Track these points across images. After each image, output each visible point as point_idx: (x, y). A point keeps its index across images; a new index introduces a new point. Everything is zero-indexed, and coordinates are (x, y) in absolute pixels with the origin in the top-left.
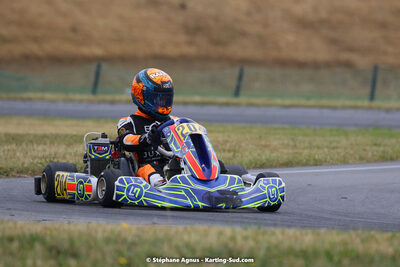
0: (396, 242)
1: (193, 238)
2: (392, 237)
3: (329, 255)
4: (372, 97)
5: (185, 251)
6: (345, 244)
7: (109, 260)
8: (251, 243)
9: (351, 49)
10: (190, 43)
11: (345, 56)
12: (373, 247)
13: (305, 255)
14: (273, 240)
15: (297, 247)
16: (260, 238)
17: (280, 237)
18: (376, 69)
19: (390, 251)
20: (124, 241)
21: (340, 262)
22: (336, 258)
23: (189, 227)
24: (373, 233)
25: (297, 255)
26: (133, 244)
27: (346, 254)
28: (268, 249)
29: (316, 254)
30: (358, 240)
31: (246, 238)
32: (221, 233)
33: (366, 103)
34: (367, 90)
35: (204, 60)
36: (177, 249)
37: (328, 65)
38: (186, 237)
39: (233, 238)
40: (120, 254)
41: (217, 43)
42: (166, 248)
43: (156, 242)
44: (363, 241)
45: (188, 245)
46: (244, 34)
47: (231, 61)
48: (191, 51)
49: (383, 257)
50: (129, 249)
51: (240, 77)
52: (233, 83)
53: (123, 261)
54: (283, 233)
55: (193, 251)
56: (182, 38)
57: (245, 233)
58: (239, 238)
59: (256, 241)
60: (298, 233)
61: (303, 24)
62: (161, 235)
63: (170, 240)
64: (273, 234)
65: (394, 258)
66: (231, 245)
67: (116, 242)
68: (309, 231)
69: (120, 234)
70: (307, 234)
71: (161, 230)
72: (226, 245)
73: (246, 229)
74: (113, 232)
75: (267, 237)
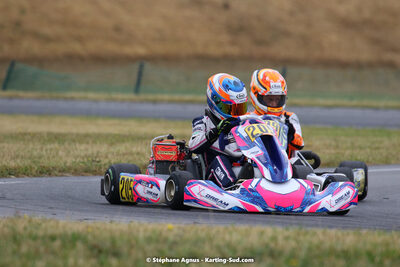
1: (235, 237)
6: (387, 244)
8: (293, 244)
10: (233, 43)
11: (388, 56)
13: (345, 255)
14: (315, 241)
15: (339, 248)
16: (301, 238)
17: (321, 237)
20: (166, 240)
21: (381, 262)
22: (378, 259)
23: (230, 228)
25: (338, 256)
26: (175, 243)
27: (387, 254)
28: (310, 249)
31: (287, 238)
32: (262, 233)
37: (370, 65)
38: (227, 237)
39: (274, 239)
41: (260, 43)
42: (207, 248)
43: (198, 241)
45: (229, 245)
46: (287, 34)
47: (274, 61)
48: (234, 50)
50: (171, 248)
54: (324, 233)
57: (286, 233)
58: (280, 238)
59: (298, 242)
60: (340, 233)
61: (347, 24)
62: (202, 235)
63: (211, 240)
64: (315, 234)
66: (272, 245)
67: (157, 241)
68: (351, 232)
69: (161, 233)
70: (348, 234)
71: (203, 230)
72: (267, 245)
73: (287, 229)
74: (154, 231)
75: (308, 237)
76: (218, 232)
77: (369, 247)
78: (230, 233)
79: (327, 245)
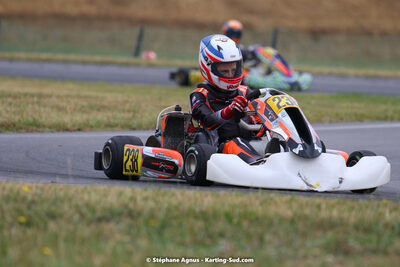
0: (295, 205)
1: (94, 198)
2: (291, 200)
3: (229, 217)
5: (84, 210)
6: (245, 206)
7: (9, 219)
8: (151, 204)
9: (251, 12)
10: (90, 2)
12: (272, 210)
13: (204, 216)
14: (174, 202)
15: (197, 210)
16: (160, 198)
18: (276, 32)
19: (289, 213)
20: (24, 199)
21: (239, 224)
22: (235, 220)
23: (89, 187)
25: (196, 217)
26: (33, 202)
27: (245, 216)
28: (168, 210)
29: (215, 215)
30: (258, 203)
31: (146, 199)
32: (120, 194)
35: (104, 19)
36: (77, 207)
38: (86, 197)
39: (133, 199)
40: (19, 212)
42: (66, 207)
43: (56, 201)
44: (261, 204)
45: (87, 205)
47: (132, 21)
48: (91, 10)
49: (282, 220)
50: (29, 208)
51: (140, 38)
52: (133, 43)
53: (23, 219)
54: (182, 194)
55: (93, 211)
57: (145, 194)
58: (139, 198)
59: (157, 202)
60: (198, 195)
62: (62, 194)
63: (70, 200)
64: (173, 195)
65: (292, 221)
66: (131, 205)
67: (15, 200)
69: (18, 193)
70: (206, 196)
71: (61, 189)
72: (126, 206)
73: (146, 190)
74: (11, 190)
75: (166, 198)
76: (76, 191)
77: (227, 208)
78: (89, 193)
79: (186, 205)
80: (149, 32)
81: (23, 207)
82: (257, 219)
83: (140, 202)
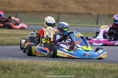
0: (104, 66)
2: (103, 64)
3: (84, 70)
4: (97, 23)
5: (42, 68)
7: (19, 71)
9: (91, 9)
12: (97, 67)
18: (98, 15)
19: (102, 68)
24: (97, 63)
29: (80, 69)
30: (93, 65)
33: (95, 25)
34: (96, 22)
35: (48, 12)
36: (40, 68)
40: (23, 69)
44: (94, 66)
49: (100, 70)
51: (58, 18)
53: (23, 71)
55: (44, 68)
56: (41, 6)
65: (103, 71)
80: (61, 16)
81: (24, 67)
82: (93, 70)
83: (58, 66)
